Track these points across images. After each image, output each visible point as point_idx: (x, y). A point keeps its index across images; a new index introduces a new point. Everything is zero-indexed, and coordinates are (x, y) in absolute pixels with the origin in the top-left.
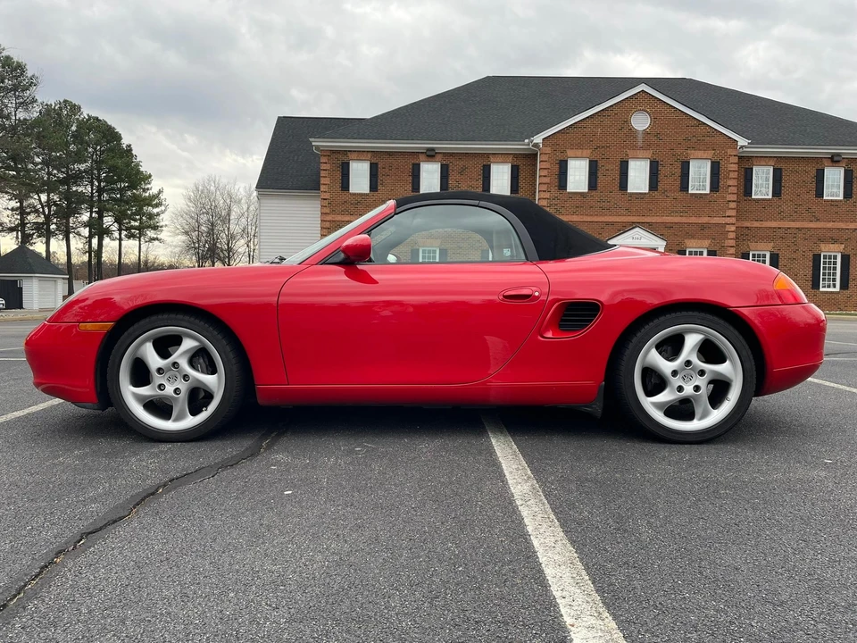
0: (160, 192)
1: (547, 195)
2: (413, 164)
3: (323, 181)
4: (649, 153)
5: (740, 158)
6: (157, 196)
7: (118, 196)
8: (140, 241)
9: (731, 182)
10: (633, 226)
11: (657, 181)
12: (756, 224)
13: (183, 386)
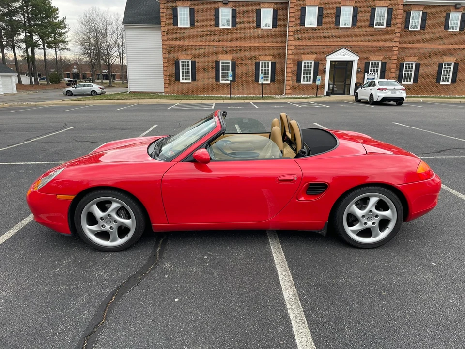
0: (64, 19)
1: (293, 29)
2: (215, 9)
3: (162, 19)
4: (353, 3)
5: (404, 5)
6: (63, 22)
7: (40, 22)
8: (56, 50)
9: (398, 21)
10: (341, 47)
11: (356, 20)
12: (410, 46)
13: (114, 225)
